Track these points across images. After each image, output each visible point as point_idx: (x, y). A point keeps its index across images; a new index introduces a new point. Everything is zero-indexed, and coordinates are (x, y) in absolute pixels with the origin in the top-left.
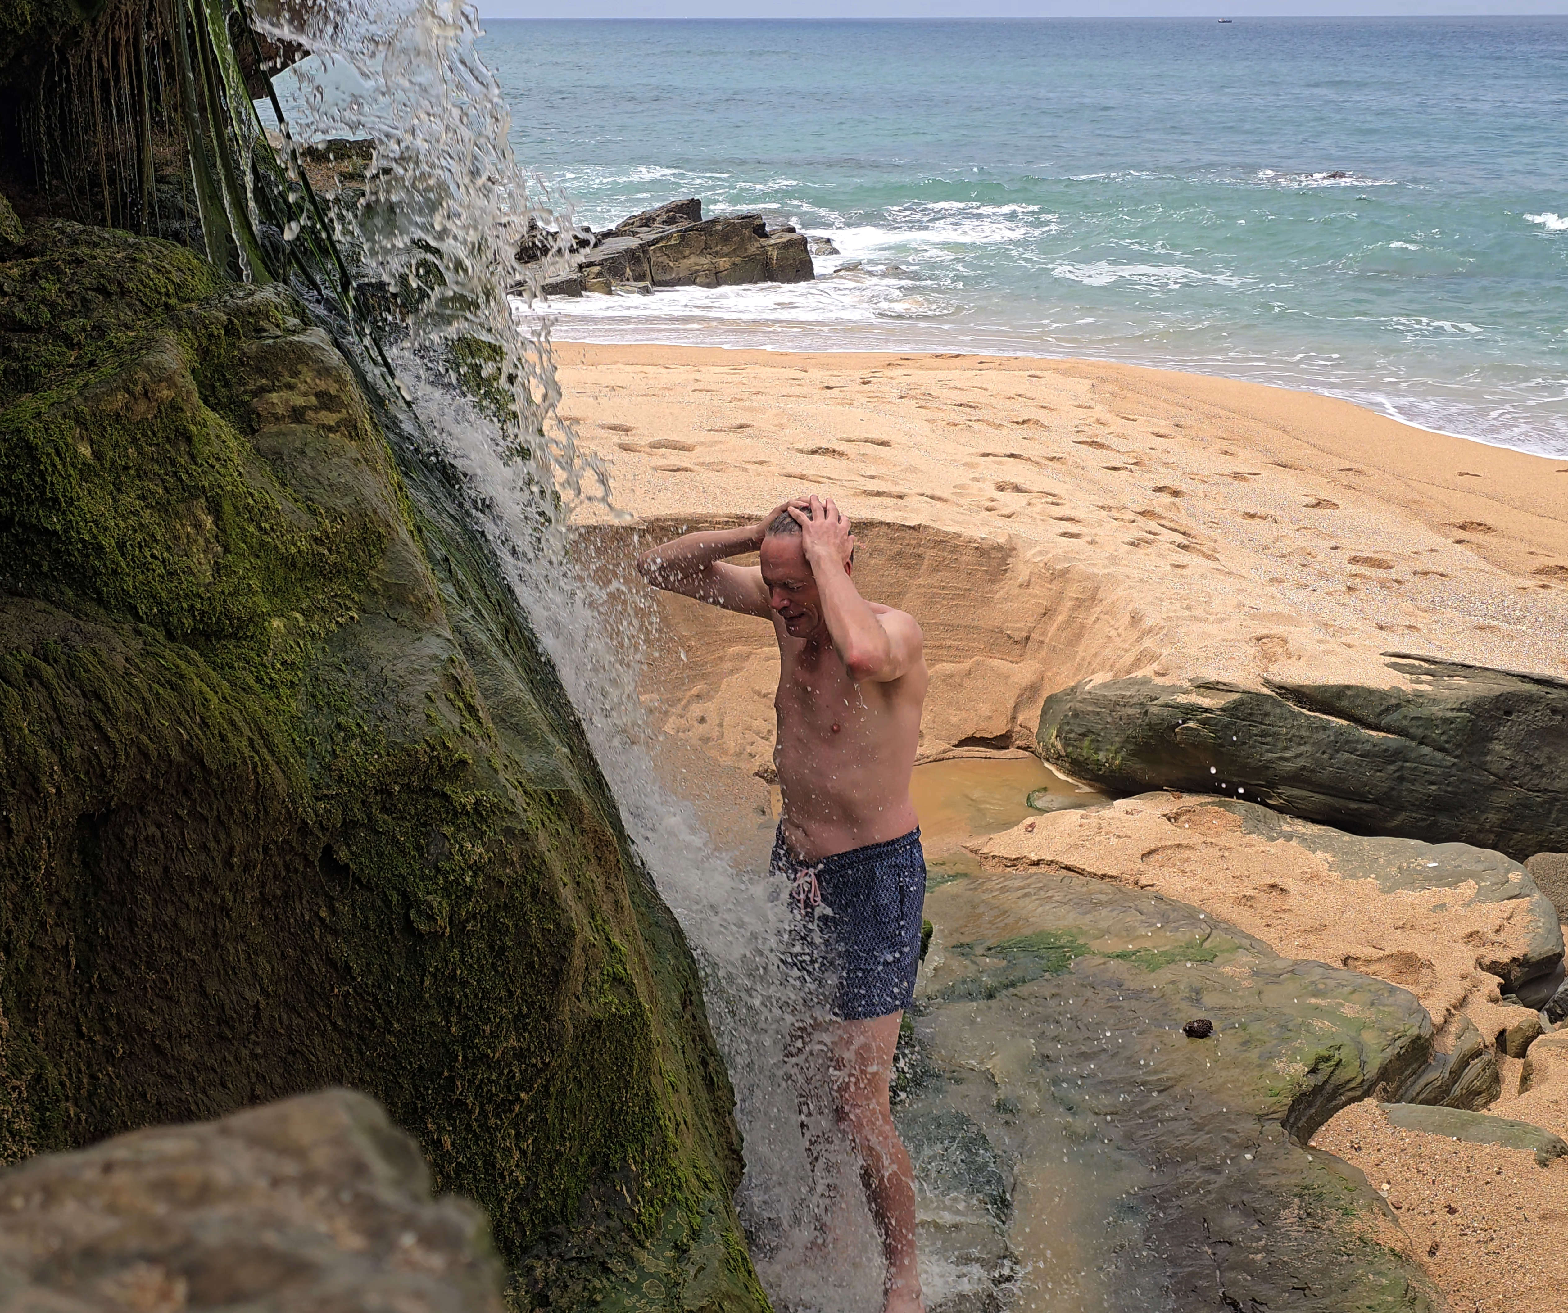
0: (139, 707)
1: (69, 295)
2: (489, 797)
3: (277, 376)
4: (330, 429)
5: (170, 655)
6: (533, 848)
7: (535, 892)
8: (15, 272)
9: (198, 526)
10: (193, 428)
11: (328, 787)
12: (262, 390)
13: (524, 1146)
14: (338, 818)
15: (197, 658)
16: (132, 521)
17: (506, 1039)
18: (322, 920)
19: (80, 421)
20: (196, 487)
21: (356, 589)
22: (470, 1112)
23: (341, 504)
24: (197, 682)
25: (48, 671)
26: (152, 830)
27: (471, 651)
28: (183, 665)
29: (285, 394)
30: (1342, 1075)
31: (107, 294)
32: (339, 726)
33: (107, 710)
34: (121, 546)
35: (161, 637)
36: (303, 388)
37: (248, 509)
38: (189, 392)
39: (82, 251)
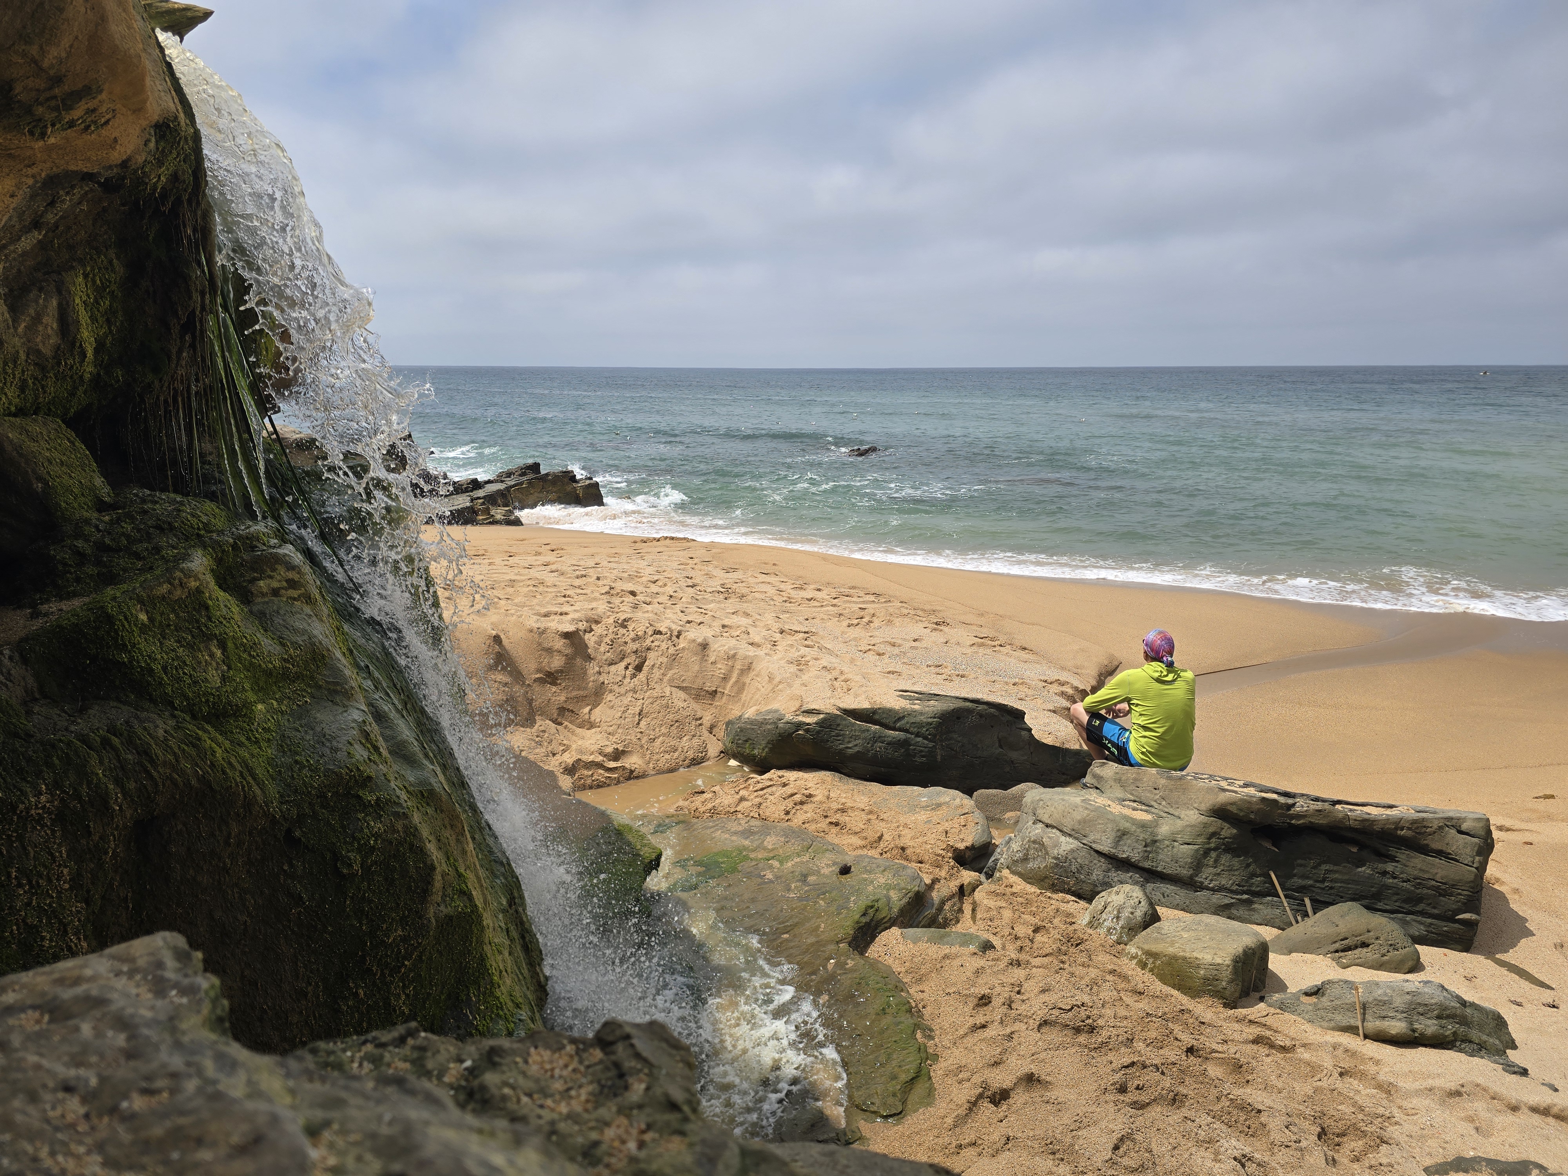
0: (171, 758)
1: (139, 530)
2: (383, 795)
3: (263, 572)
4: (295, 599)
5: (191, 727)
6: (410, 822)
7: (412, 845)
8: (107, 518)
9: (212, 655)
10: (210, 603)
11: (289, 796)
12: (255, 579)
13: (407, 992)
14: (295, 812)
15: (209, 728)
16: (172, 655)
17: (396, 931)
18: (285, 871)
19: (141, 601)
20: (211, 634)
21: (309, 686)
22: (375, 975)
23: (300, 640)
24: (209, 742)
25: (116, 741)
26: (180, 827)
27: (379, 717)
28: (200, 733)
29: (268, 581)
30: (880, 915)
31: (162, 529)
32: (296, 762)
33: (152, 761)
34: (164, 668)
35: (188, 719)
36: (279, 578)
37: (242, 644)
38: (208, 583)
39: (148, 506)
